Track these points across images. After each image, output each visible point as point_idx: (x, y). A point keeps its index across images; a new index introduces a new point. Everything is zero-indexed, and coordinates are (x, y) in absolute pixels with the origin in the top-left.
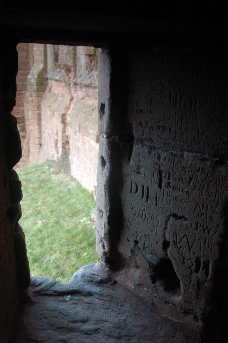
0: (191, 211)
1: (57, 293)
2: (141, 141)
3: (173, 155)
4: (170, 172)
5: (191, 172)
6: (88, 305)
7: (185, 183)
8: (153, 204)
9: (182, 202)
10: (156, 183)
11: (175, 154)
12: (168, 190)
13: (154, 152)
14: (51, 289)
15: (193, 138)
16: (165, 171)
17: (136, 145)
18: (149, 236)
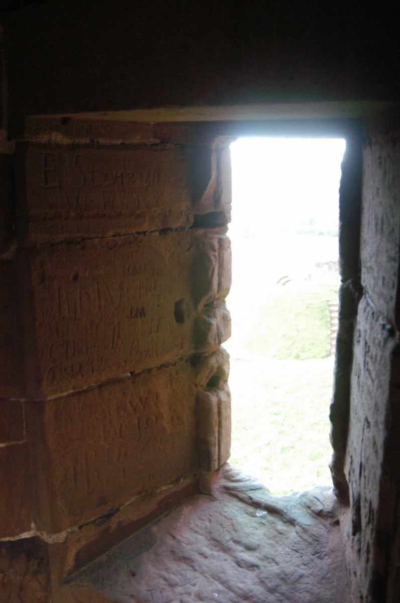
1: (250, 501)
6: (276, 533)
14: (247, 492)
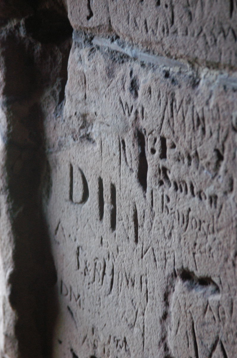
0: (226, 260)
2: (85, 34)
3: (168, 80)
4: (165, 136)
5: (218, 134)
7: (206, 169)
8: (128, 238)
9: (200, 229)
10: (131, 169)
11: (174, 75)
12: (163, 191)
13: (122, 70)
15: (217, 20)
16: (151, 133)
17: (77, 50)
18: (125, 341)
